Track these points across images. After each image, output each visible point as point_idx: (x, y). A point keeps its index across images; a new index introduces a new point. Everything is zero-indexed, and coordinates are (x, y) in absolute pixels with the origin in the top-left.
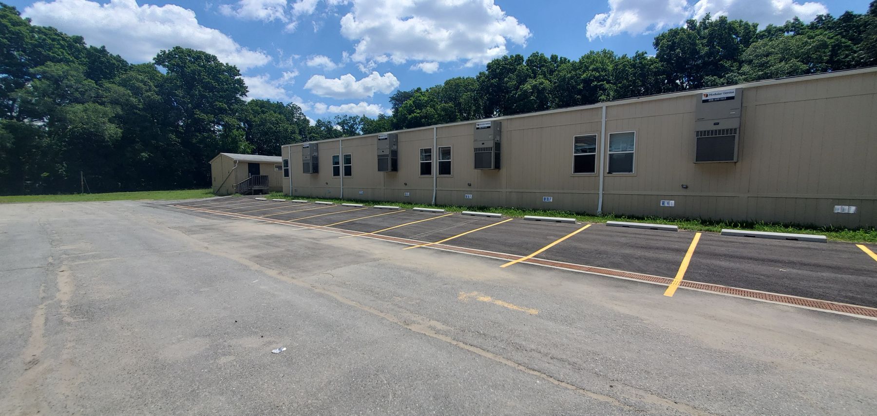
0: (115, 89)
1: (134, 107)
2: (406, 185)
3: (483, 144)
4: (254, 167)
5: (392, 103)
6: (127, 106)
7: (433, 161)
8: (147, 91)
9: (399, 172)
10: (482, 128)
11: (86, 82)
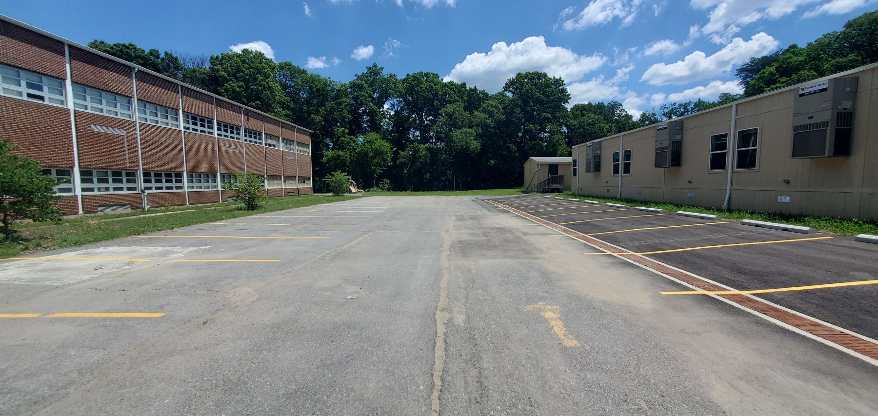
0: (479, 115)
1: (489, 127)
2: (691, 183)
3: (811, 118)
4: (553, 168)
5: (741, 76)
6: (485, 126)
7: (729, 151)
8: (497, 113)
9: (683, 168)
10: (810, 94)
11: (464, 114)
